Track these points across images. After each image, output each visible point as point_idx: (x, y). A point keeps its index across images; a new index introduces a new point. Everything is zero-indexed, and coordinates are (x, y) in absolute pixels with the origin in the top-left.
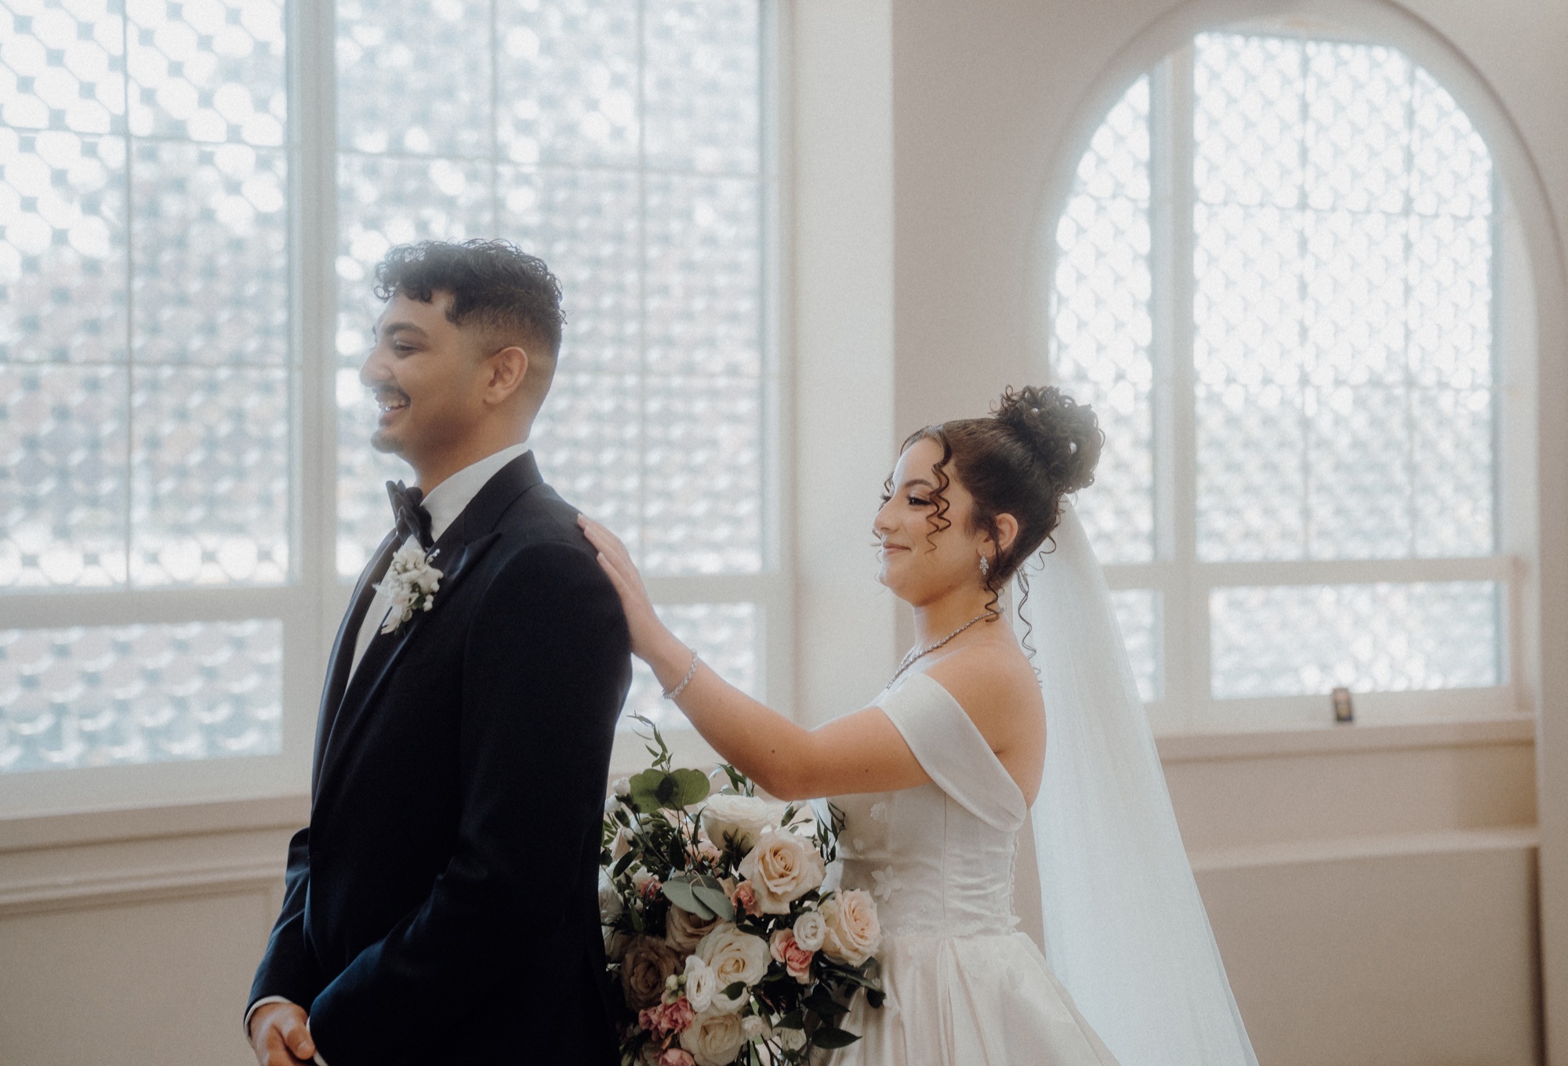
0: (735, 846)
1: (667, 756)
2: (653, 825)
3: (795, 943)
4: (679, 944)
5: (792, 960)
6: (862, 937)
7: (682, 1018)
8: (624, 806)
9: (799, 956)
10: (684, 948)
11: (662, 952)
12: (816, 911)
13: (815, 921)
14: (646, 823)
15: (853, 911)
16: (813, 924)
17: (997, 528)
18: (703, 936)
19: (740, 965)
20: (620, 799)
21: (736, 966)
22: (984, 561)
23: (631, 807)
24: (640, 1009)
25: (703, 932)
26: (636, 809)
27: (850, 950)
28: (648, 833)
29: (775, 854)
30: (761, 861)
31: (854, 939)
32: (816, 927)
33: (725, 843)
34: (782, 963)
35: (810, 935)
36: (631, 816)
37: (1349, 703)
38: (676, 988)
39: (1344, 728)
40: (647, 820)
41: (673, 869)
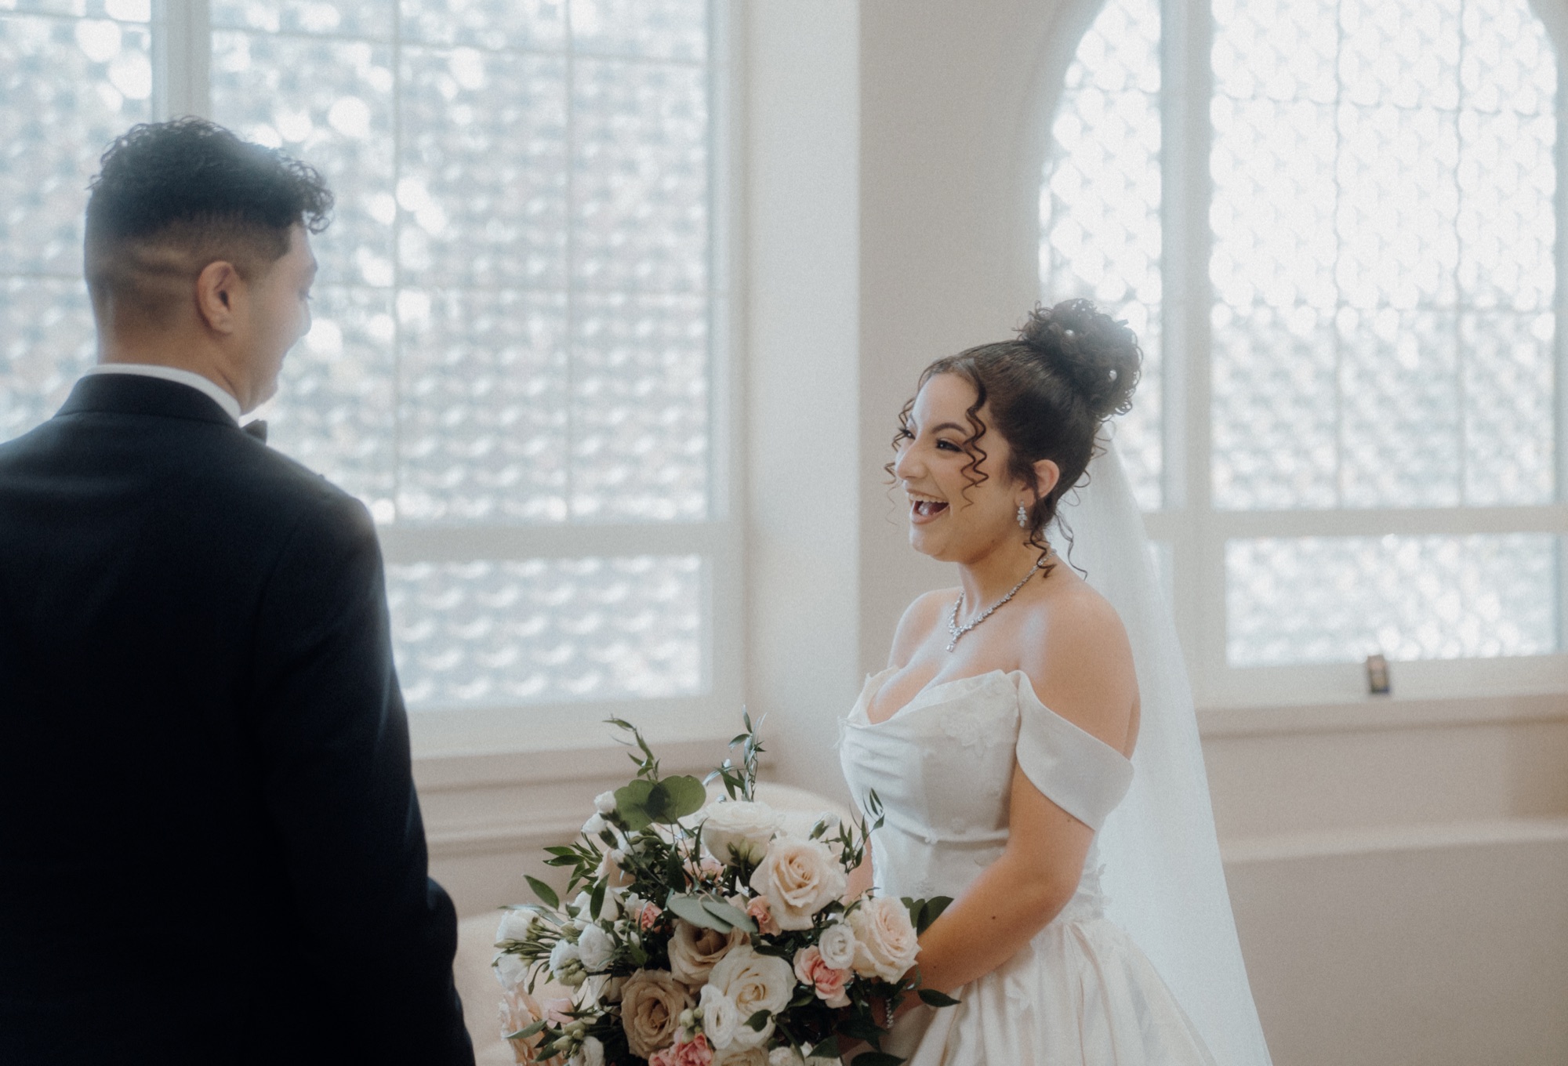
0: (742, 858)
1: (654, 762)
2: (645, 844)
3: (822, 962)
4: (687, 975)
5: (821, 982)
6: (897, 948)
7: (699, 1058)
8: (610, 825)
9: (829, 976)
10: (692, 979)
11: (669, 987)
12: (843, 923)
13: (841, 934)
14: (637, 842)
15: (885, 920)
16: (841, 939)
17: (1036, 474)
18: (714, 963)
19: (760, 991)
20: (605, 817)
21: (756, 994)
22: (1022, 512)
23: (619, 824)
24: (649, 1053)
25: (713, 958)
26: (624, 827)
27: (885, 964)
28: (639, 853)
29: (791, 862)
30: (775, 871)
31: (889, 951)
32: (843, 942)
33: (730, 856)
34: (809, 986)
35: (838, 951)
36: (618, 835)
37: (1385, 672)
38: (692, 1023)
39: (1379, 701)
40: (638, 839)
41: (672, 890)
